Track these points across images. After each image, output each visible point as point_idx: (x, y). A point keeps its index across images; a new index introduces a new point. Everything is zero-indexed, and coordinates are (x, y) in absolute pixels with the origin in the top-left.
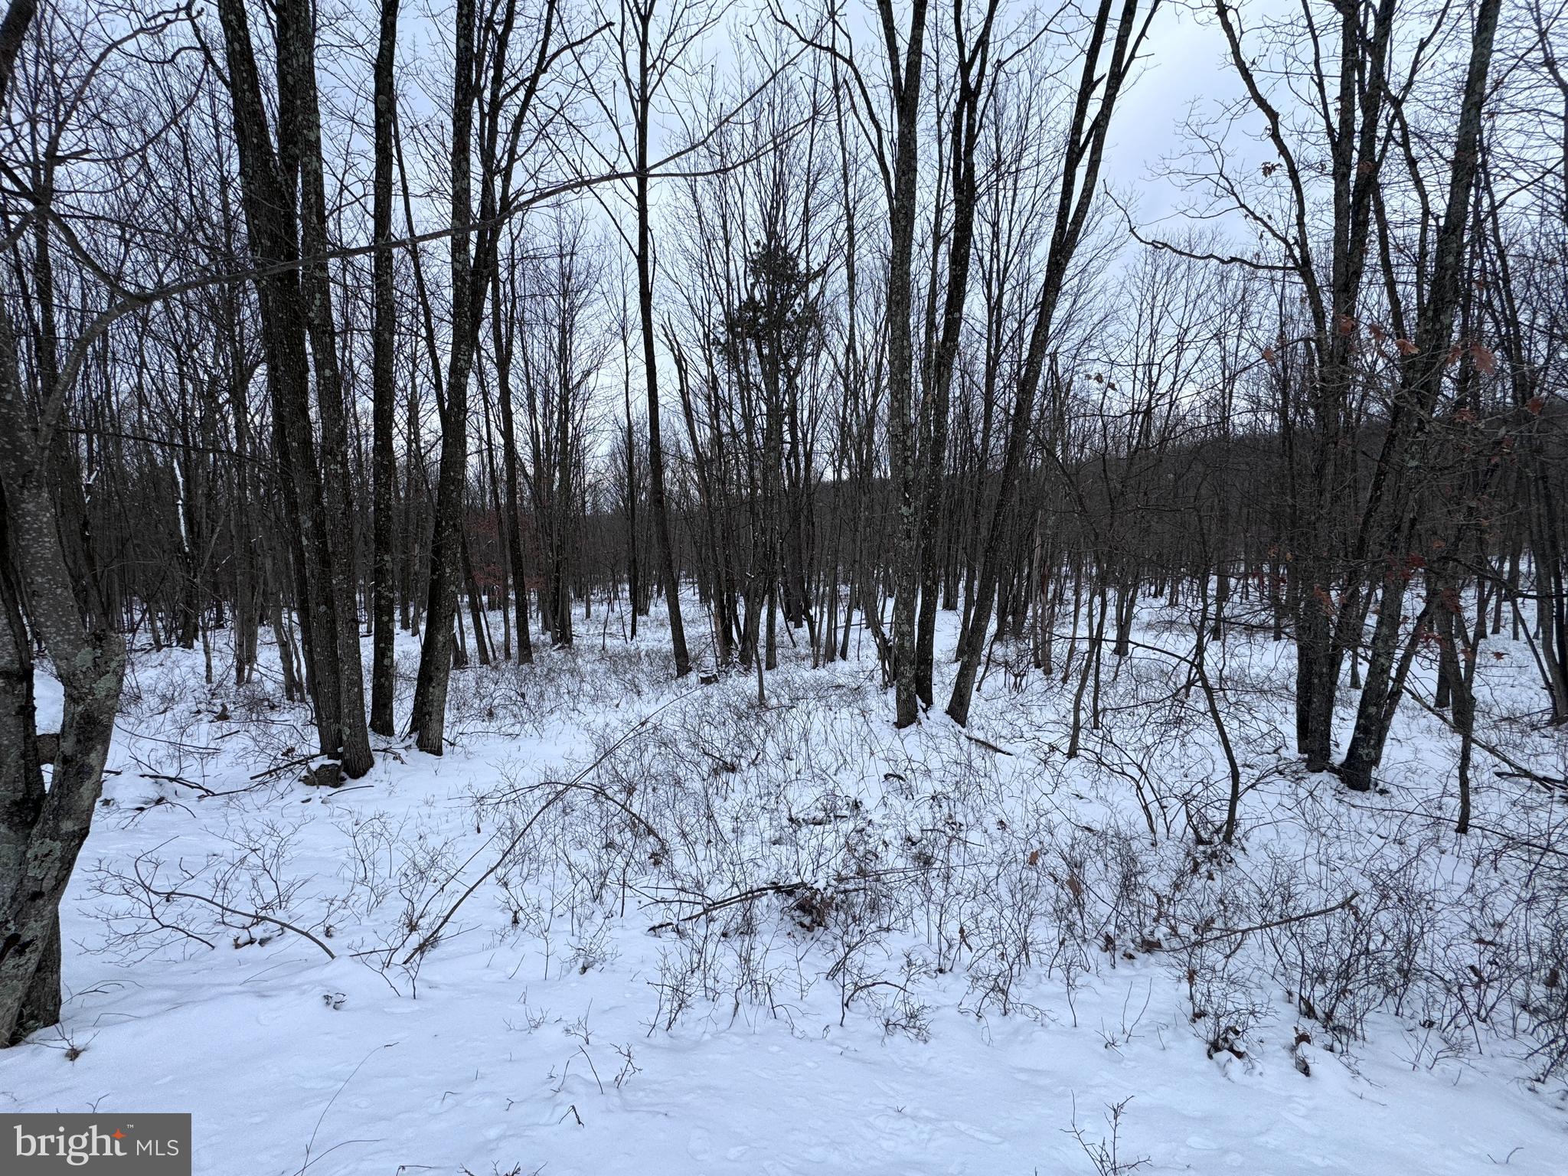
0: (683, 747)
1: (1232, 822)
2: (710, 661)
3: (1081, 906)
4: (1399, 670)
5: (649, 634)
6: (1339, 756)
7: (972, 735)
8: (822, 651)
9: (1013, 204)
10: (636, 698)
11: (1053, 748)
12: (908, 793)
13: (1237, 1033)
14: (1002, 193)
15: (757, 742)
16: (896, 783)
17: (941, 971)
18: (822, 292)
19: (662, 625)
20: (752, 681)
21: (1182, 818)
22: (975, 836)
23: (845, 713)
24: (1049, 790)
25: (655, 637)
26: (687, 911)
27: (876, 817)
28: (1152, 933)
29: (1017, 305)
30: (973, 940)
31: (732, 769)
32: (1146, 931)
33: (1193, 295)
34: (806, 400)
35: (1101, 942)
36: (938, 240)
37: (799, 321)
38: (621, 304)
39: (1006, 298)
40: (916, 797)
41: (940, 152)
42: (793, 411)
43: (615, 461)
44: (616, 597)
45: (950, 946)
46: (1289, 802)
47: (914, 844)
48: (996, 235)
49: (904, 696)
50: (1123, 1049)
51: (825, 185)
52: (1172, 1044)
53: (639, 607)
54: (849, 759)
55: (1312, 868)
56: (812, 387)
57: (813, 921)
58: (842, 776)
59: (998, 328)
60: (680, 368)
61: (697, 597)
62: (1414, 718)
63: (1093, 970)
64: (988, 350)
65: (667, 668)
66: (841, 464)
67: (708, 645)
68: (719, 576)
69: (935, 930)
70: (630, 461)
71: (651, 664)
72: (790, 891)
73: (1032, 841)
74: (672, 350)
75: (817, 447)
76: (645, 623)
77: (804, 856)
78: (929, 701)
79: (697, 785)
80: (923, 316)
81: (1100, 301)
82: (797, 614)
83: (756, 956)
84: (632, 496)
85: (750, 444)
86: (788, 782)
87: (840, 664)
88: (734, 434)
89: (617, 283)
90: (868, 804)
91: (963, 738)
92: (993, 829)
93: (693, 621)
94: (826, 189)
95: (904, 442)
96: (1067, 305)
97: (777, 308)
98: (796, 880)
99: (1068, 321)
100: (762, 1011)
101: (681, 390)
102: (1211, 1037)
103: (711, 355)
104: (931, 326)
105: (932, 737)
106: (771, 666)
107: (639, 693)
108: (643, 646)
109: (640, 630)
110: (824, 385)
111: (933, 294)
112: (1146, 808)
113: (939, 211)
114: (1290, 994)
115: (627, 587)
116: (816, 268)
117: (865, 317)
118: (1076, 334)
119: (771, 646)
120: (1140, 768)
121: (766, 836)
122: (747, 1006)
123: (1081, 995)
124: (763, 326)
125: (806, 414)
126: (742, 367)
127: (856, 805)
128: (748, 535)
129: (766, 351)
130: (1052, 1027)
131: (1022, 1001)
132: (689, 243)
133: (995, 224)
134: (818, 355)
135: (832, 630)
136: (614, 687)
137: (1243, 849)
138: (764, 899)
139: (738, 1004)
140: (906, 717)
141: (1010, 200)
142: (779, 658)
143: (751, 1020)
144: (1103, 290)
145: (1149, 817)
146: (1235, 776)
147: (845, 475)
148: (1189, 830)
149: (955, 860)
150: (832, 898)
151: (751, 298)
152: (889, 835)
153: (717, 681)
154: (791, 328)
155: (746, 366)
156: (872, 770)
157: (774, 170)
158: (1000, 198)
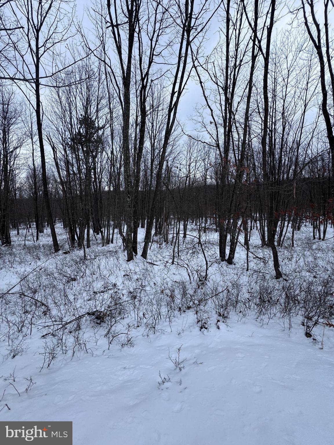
0: (56, 275)
1: (206, 275)
2: (67, 247)
3: (174, 301)
4: (237, 238)
5: (44, 239)
6: (227, 258)
7: (147, 261)
8: (105, 241)
9: (157, 119)
10: (38, 261)
11: (167, 262)
12: (130, 279)
13: (206, 323)
14: (154, 116)
15: (83, 270)
16: (127, 277)
17: (138, 326)
18: (103, 133)
19: (49, 236)
20: (82, 252)
21: (196, 276)
22: (148, 288)
23: (112, 259)
24: (166, 273)
25: (46, 239)
26: (56, 327)
27: (120, 288)
28: (189, 304)
29: (158, 146)
30: (146, 316)
31: (74, 280)
32: (188, 304)
33: (198, 150)
34: (99, 165)
35: (178, 309)
36: (137, 125)
37: (96, 141)
38: (30, 126)
39: (156, 144)
40: (132, 280)
41: (137, 100)
42: (94, 168)
43: (29, 180)
44: (30, 227)
45: (141, 319)
46: (218, 269)
47: (131, 293)
48: (153, 126)
49: (129, 252)
50: (182, 334)
51: (104, 102)
52: (193, 330)
53: (40, 230)
54: (113, 272)
55: (222, 283)
56: (101, 162)
57: (101, 321)
58: (111, 277)
59: (154, 152)
60: (54, 150)
61: (63, 226)
62: (240, 248)
63: (176, 317)
64: (151, 157)
65: (50, 250)
66: (110, 185)
67: (66, 242)
68: (70, 219)
69: (136, 316)
70: (35, 180)
71: (44, 249)
72: (93, 314)
73: (162, 287)
74: (51, 144)
75: (103, 180)
76: (42, 236)
77: (98, 302)
78: (136, 253)
79: (61, 286)
80: (133, 145)
81: (178, 148)
82: (97, 231)
83: (80, 336)
84: (36, 193)
85: (80, 177)
86: (93, 281)
87: (111, 245)
88: (74, 174)
89: (28, 118)
90: (118, 284)
91: (145, 262)
92: (153, 285)
93: (61, 234)
94: (104, 103)
95: (128, 180)
96: (171, 148)
97: (88, 136)
98: (95, 310)
99: (171, 152)
100: (83, 352)
101: (54, 158)
102: (201, 326)
103: (66, 148)
104: (135, 148)
105: (136, 263)
106: (88, 246)
107: (39, 259)
108: (41, 243)
109: (40, 238)
110: (105, 162)
111: (136, 140)
112: (189, 275)
113: (137, 117)
114: (217, 312)
115: (35, 224)
116: (101, 126)
117: (117, 143)
118: (173, 156)
119: (88, 241)
120: (187, 265)
121: (86, 299)
122: (77, 352)
123: (173, 324)
124: (84, 141)
125: (99, 170)
126: (77, 153)
127: (115, 285)
128: (80, 206)
129: (85, 149)
130: (166, 333)
131: (158, 329)
132: (57, 110)
133: (152, 124)
134: (102, 152)
135: (108, 235)
136: (29, 258)
137: (209, 281)
138: (84, 318)
139: (74, 352)
140: (130, 258)
141: (156, 118)
142: (91, 244)
143: (79, 356)
144: (179, 145)
145: (190, 277)
146: (207, 264)
147: (112, 189)
148: (198, 278)
149: (142, 295)
150: (106, 313)
151: (79, 131)
152: (124, 292)
153: (70, 253)
154: (93, 143)
155: (78, 153)
156: (120, 274)
157: (87, 93)
158: (154, 117)
